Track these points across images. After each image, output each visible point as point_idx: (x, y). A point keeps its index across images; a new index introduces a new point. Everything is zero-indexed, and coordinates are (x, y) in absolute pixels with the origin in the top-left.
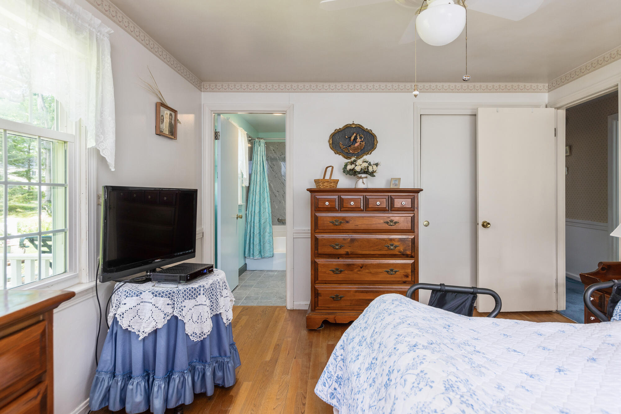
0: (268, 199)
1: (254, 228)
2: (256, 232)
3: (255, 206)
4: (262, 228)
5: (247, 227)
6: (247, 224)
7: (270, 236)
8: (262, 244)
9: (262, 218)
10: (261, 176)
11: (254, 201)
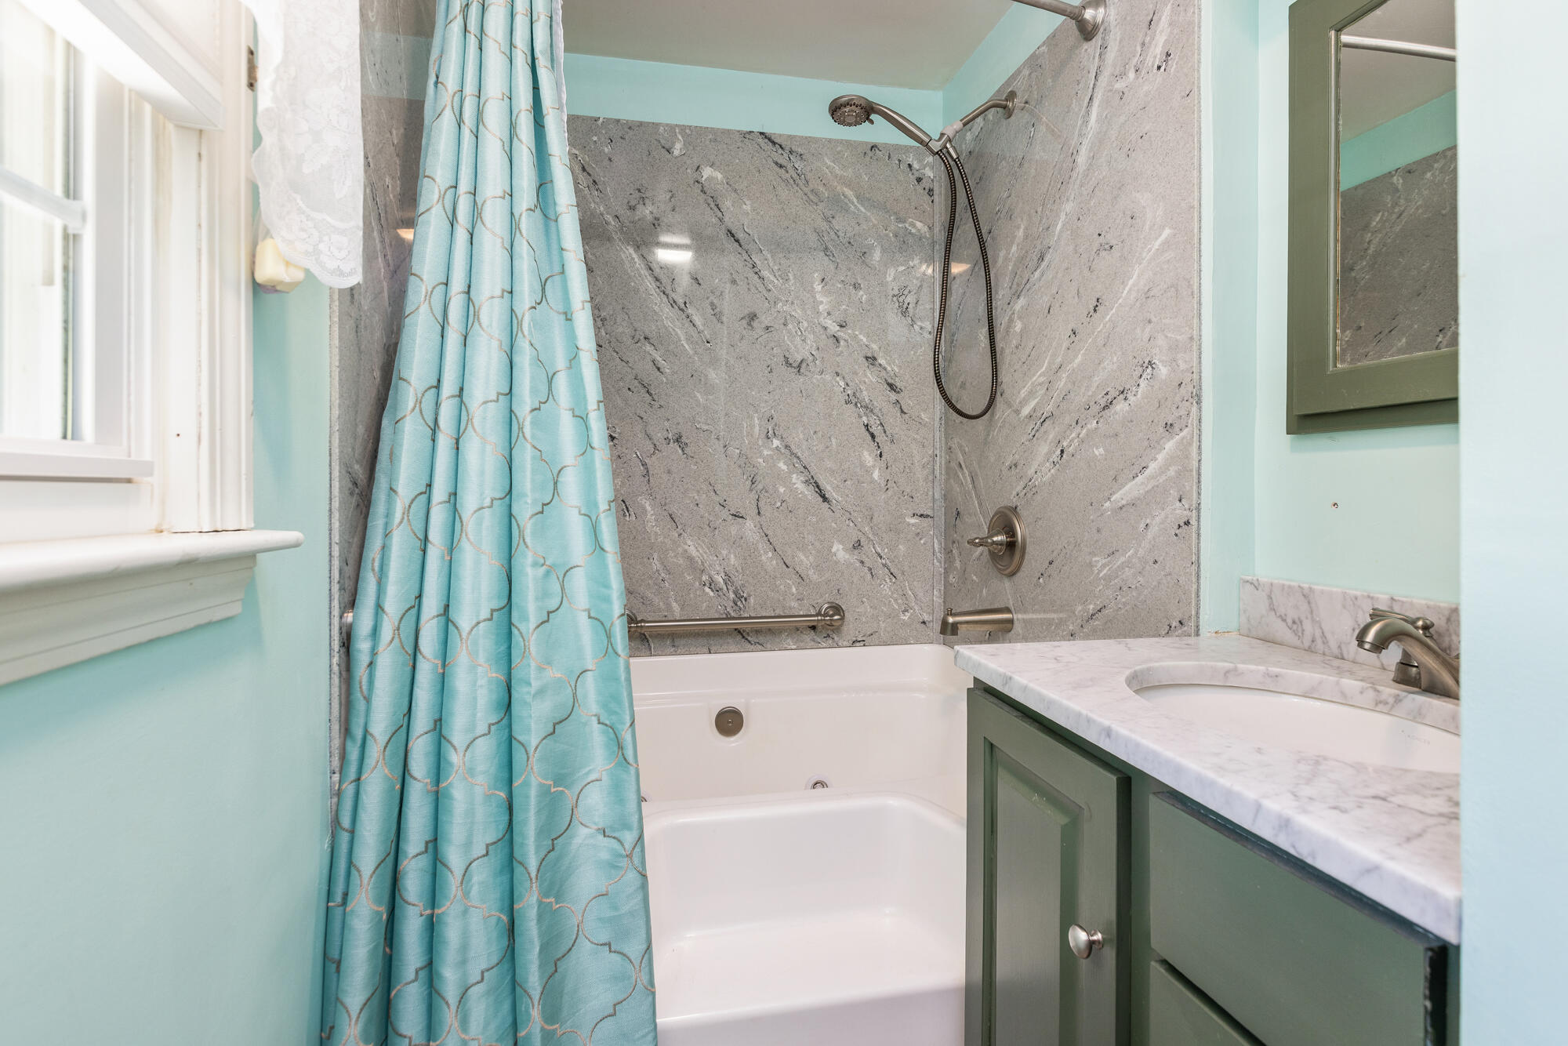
0: (588, 471)
1: (438, 799)
2: (468, 844)
3: (452, 547)
4: (533, 793)
5: (349, 790)
6: (353, 754)
7: (613, 866)
8: (533, 979)
9: (531, 675)
10: (522, 249)
11: (440, 493)
